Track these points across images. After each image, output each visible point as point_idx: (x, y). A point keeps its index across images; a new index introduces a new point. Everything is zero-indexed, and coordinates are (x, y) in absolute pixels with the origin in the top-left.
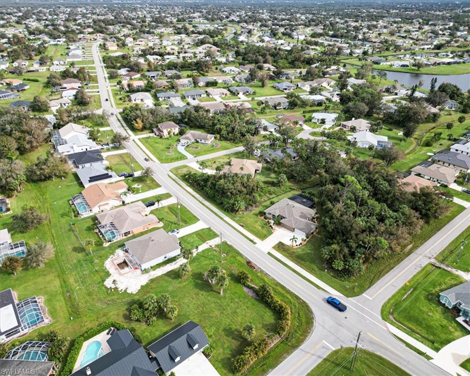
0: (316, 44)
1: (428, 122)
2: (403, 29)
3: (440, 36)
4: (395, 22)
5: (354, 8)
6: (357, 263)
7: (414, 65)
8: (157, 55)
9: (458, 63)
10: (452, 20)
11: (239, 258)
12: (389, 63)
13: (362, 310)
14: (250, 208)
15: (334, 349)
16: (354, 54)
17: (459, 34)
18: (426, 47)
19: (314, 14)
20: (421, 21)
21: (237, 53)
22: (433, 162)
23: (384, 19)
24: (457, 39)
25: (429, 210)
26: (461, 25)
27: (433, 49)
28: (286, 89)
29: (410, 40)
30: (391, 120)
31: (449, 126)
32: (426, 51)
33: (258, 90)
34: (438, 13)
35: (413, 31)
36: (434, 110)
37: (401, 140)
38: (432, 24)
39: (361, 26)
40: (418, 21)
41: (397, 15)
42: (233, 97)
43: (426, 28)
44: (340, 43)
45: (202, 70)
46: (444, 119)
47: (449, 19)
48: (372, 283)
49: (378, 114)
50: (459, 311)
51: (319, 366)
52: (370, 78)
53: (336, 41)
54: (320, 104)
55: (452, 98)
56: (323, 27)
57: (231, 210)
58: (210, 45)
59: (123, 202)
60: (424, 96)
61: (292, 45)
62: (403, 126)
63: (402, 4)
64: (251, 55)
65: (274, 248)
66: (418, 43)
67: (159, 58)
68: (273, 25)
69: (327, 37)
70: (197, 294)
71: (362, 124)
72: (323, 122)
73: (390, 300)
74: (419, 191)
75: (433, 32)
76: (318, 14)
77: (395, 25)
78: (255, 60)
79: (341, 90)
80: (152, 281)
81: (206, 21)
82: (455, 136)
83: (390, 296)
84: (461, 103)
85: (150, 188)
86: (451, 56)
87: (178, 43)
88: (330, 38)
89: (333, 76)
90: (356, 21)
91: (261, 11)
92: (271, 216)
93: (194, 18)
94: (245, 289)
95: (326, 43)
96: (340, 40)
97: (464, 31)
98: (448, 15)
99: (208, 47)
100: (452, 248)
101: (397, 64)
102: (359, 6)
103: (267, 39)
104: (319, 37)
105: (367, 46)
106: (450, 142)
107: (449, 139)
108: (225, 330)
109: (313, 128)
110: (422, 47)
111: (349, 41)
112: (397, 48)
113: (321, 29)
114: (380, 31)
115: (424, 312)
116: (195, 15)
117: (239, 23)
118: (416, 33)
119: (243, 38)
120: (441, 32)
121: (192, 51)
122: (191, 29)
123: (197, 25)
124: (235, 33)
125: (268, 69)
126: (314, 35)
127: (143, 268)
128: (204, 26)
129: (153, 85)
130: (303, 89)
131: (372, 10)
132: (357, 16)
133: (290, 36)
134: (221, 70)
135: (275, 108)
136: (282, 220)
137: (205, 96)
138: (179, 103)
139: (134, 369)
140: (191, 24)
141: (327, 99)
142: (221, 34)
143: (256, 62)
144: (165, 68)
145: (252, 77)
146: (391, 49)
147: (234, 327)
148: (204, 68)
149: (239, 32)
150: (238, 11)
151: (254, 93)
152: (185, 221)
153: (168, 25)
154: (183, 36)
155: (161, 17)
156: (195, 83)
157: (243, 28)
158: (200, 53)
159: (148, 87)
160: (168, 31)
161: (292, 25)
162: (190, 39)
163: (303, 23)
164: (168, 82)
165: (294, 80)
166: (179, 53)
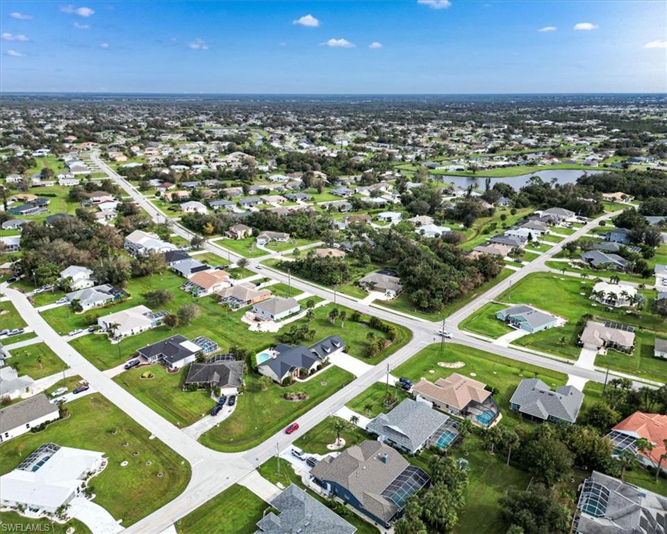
0: (363, 150)
1: (486, 216)
2: (456, 133)
3: (494, 139)
4: (446, 125)
5: (396, 108)
6: (437, 301)
7: (469, 169)
9: (513, 166)
10: (507, 122)
12: (444, 168)
14: (345, 281)
15: (429, 344)
16: (407, 159)
17: (513, 137)
18: (480, 151)
19: (350, 116)
20: (474, 123)
21: (279, 161)
22: (490, 243)
23: (433, 121)
24: (512, 142)
26: (516, 128)
27: (488, 153)
28: (344, 194)
29: (463, 144)
30: (452, 216)
31: (503, 217)
32: (480, 154)
33: (316, 197)
34: (492, 114)
35: (466, 135)
36: (489, 206)
37: (462, 230)
38: (485, 127)
39: (408, 130)
40: (470, 123)
41: (447, 117)
42: (292, 203)
43: (480, 131)
44: (389, 149)
45: (246, 179)
46: (498, 213)
47: (504, 121)
48: (450, 314)
49: (440, 211)
50: (509, 321)
51: (421, 351)
52: (427, 182)
53: (384, 146)
54: (383, 206)
55: (505, 196)
56: (365, 132)
57: (330, 283)
58: (240, 153)
59: (232, 284)
60: (480, 195)
61: (336, 151)
62: (463, 220)
64: (295, 162)
65: (373, 302)
66: (471, 146)
67: (187, 168)
68: (306, 130)
69: (373, 143)
70: (325, 329)
71: (426, 220)
72: (389, 220)
73: (463, 321)
75: (487, 135)
76: (356, 116)
77: (446, 128)
78: (303, 168)
79: (400, 193)
80: (286, 325)
81: (219, 126)
82: (508, 225)
83: (463, 319)
84: (514, 200)
85: (248, 275)
86: (506, 159)
87: (200, 151)
88: (377, 144)
89: (389, 181)
90: (403, 125)
91: (284, 113)
92: (364, 284)
93: (202, 121)
94: (359, 324)
95: (374, 149)
96: (388, 145)
97: (518, 134)
98: (502, 116)
99: (239, 155)
100: (506, 293)
101: (452, 168)
102: (403, 106)
103: (305, 145)
104: (364, 143)
105: (419, 151)
107: (504, 228)
108: (352, 342)
109: (381, 225)
110: (476, 151)
111: (399, 147)
112: (451, 153)
113: (364, 133)
114: (430, 135)
115: (486, 324)
116: (201, 118)
117: (262, 127)
118: (469, 136)
119: (276, 144)
120: (495, 135)
121: (222, 160)
122: (207, 136)
123: (211, 130)
124: (264, 140)
125: (320, 177)
126: (358, 141)
127: (275, 319)
128: (221, 131)
129: (201, 194)
130: (362, 193)
131: (418, 111)
132: (401, 119)
133: (331, 142)
134: (267, 179)
135: (340, 210)
136: (375, 285)
137: (262, 202)
138: (237, 210)
139: (303, 355)
140: (202, 129)
141: (388, 202)
142: (246, 140)
143: (304, 170)
144: (202, 178)
145: (306, 184)
146: (444, 153)
147: (358, 341)
148: (248, 176)
149: (268, 138)
150: (255, 113)
151: (313, 199)
152: (292, 293)
153: (173, 130)
154: (201, 143)
155: (157, 120)
156: (246, 192)
157: (271, 133)
158: (232, 161)
159: (195, 197)
160: (178, 138)
161: (329, 130)
162: (212, 147)
163: (341, 127)
164: (213, 192)
165: (351, 186)
166: (207, 162)
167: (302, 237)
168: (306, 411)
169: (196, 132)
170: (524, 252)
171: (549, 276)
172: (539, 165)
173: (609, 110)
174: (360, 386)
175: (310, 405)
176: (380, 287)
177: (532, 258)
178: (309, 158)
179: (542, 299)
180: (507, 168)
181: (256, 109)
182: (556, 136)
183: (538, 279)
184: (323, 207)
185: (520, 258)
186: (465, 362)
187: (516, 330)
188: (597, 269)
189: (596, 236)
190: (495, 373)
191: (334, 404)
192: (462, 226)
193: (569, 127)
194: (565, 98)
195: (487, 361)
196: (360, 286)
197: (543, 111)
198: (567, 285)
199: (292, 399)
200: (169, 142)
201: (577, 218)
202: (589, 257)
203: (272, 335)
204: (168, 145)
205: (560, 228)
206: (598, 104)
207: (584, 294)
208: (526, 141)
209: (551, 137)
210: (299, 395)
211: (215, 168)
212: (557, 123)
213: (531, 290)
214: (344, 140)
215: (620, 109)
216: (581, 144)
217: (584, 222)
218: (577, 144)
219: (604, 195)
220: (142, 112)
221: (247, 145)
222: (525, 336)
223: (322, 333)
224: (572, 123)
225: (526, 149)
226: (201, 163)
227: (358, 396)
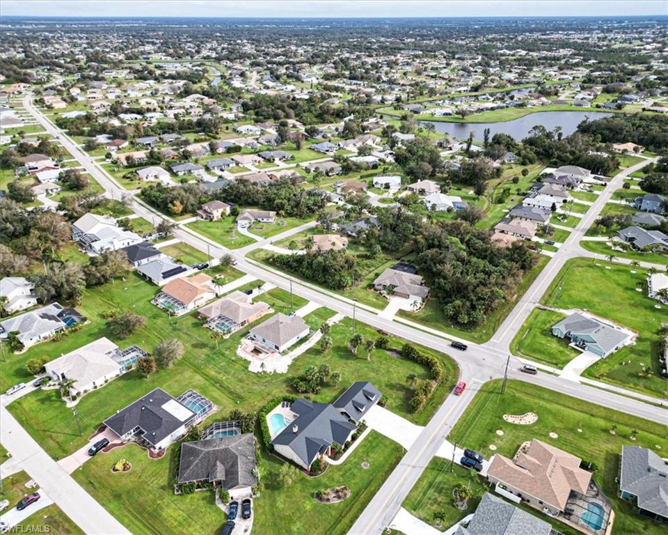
0: (337, 89)
1: (493, 178)
2: (429, 66)
3: (473, 74)
4: (417, 56)
5: (360, 35)
6: (479, 314)
7: (457, 113)
8: (133, 113)
9: (502, 108)
10: (479, 52)
11: (367, 329)
12: (429, 112)
13: (495, 351)
14: (356, 283)
15: (483, 382)
16: (387, 101)
17: (492, 71)
18: (462, 89)
19: (312, 45)
20: (445, 54)
21: (245, 107)
22: (512, 218)
23: (402, 52)
24: (493, 77)
25: (525, 261)
26: (491, 59)
27: (470, 91)
28: (327, 151)
29: (441, 80)
30: (457, 179)
31: (515, 181)
32: (463, 94)
33: (295, 154)
34: (460, 42)
35: (441, 69)
36: (496, 164)
37: (474, 199)
38: (459, 58)
39: (378, 62)
40: (442, 54)
41: (416, 47)
42: (269, 165)
43: (454, 63)
44: (365, 88)
45: (211, 132)
46: (507, 173)
47: (475, 51)
48: (494, 331)
49: (442, 173)
50: (570, 339)
51: (476, 396)
52: (416, 131)
53: (357, 84)
54: (375, 167)
55: (508, 149)
56: (333, 65)
57: (338, 287)
58: (198, 95)
59: (217, 295)
60: (480, 149)
61: (306, 91)
62: (471, 185)
63: (415, 28)
64: (264, 108)
65: (396, 315)
66: (451, 83)
67: (139, 117)
68: (268, 63)
69: (345, 80)
70: (346, 364)
71: (430, 185)
72: (387, 186)
73: (514, 340)
74: (510, 246)
75: (464, 69)
76: (318, 46)
77: (418, 61)
78: (274, 115)
79: (392, 148)
80: (296, 360)
81: (169, 58)
82: (523, 191)
83: (513, 337)
84: (519, 154)
85: (235, 278)
86: (492, 99)
87: (152, 93)
88: (349, 81)
89: (374, 130)
90: (372, 56)
91: (239, 41)
92: (381, 287)
93: (149, 53)
94: (388, 353)
95: (347, 88)
96: (362, 83)
97: (495, 66)
98: (472, 45)
99: (198, 98)
100: (550, 292)
101: (439, 112)
102: (365, 33)
103: (270, 84)
104: (335, 80)
105: (397, 89)
106: (520, 197)
107: (518, 194)
108: (387, 385)
109: (379, 194)
110: (458, 89)
111: (374, 85)
112: (432, 92)
113: (332, 67)
114: (404, 70)
115: (543, 345)
116: (148, 48)
117: (218, 60)
118: (445, 70)
119: (237, 83)
120: (472, 69)
121: (178, 104)
122: (158, 72)
123: (161, 64)
124: (223, 77)
125: (294, 126)
126: (327, 77)
127: (281, 350)
128: (173, 67)
129: (160, 156)
130: (348, 149)
131: (382, 39)
132: (368, 49)
133: (298, 79)
134: (235, 130)
135: (327, 174)
136: (395, 289)
137: (234, 165)
138: (206, 177)
139: (331, 421)
140: (150, 63)
141: (380, 160)
142: (203, 77)
143: (276, 118)
144: (159, 131)
145: (282, 137)
146: (425, 92)
147: (393, 382)
148: (212, 128)
149: (227, 74)
150: (207, 42)
151: (293, 158)
152: (295, 304)
153: (117, 65)
154: (152, 82)
155: (97, 52)
156: (213, 149)
157: (229, 68)
158: (191, 107)
159: (154, 160)
160: (123, 75)
161: (294, 64)
162: (164, 87)
163: (305, 59)
164: (174, 150)
165: (332, 138)
166: (162, 108)
167: (290, 215)
168: (352, 522)
169: (145, 68)
170: (552, 229)
171: (591, 265)
172: (529, 106)
173: (576, 37)
174: (414, 467)
175: (354, 510)
176: (401, 291)
177: (564, 236)
178: (280, 103)
179: (596, 300)
180: (497, 110)
181: (209, 36)
182: (535, 69)
183: (580, 269)
184: (308, 170)
185: (550, 238)
186: (537, 414)
187: (582, 352)
188: (641, 252)
189: (623, 202)
190: (580, 431)
191: (387, 506)
192: (471, 192)
193: (545, 58)
194: (527, 22)
195: (563, 408)
196: (376, 290)
197: (512, 39)
198: (616, 277)
199: (328, 500)
200: (113, 81)
201: (594, 178)
202: (630, 235)
203: (281, 378)
204: (114, 85)
205: (580, 192)
206: (563, 30)
207: (641, 290)
208: (507, 76)
209: (530, 70)
210: (337, 491)
211: (172, 116)
212: (531, 53)
213: (579, 286)
214: (313, 76)
215: (586, 36)
216: (563, 79)
217: (603, 183)
218: (559, 79)
219: (616, 146)
220: (79, 42)
221: (204, 84)
222: (596, 363)
223: (345, 372)
224: (545, 52)
225: (509, 85)
226: (155, 110)
227: (416, 487)
